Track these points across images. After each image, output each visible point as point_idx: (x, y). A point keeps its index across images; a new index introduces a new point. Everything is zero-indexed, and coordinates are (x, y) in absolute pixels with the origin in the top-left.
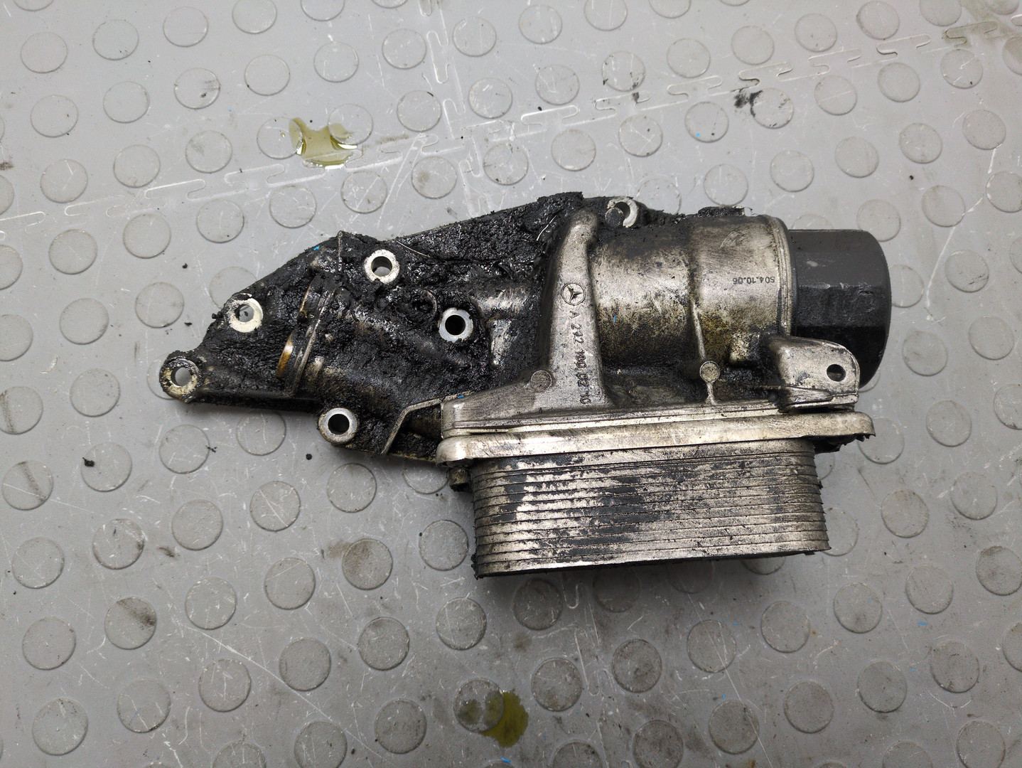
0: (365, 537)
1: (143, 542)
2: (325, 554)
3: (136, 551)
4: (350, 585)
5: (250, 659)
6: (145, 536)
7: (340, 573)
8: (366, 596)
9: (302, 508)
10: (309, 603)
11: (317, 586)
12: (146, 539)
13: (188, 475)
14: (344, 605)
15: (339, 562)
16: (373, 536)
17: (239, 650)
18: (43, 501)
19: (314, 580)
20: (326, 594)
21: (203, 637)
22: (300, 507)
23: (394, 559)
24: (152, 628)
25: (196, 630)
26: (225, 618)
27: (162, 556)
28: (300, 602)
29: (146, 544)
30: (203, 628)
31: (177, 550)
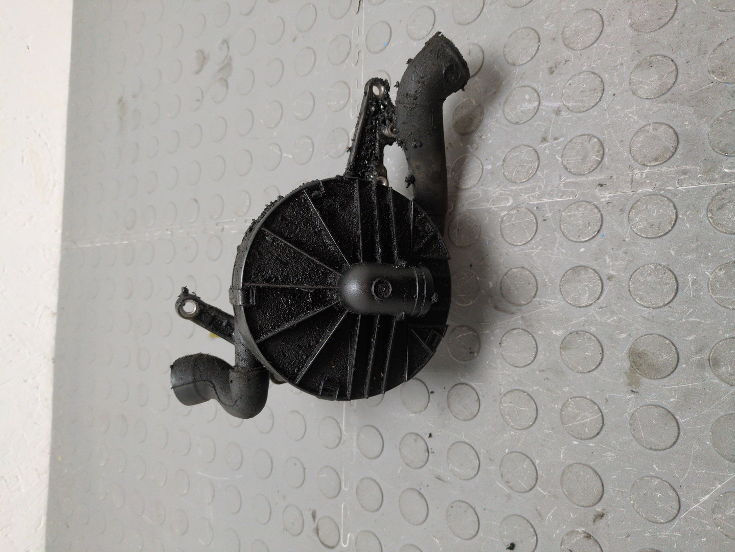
0: (628, 352)
1: (585, 532)
2: (634, 390)
3: (591, 541)
4: (669, 377)
5: (720, 486)
6: (581, 530)
7: (656, 382)
8: (684, 366)
9: (588, 397)
10: (677, 417)
11: (663, 406)
12: (583, 529)
13: (539, 477)
14: (688, 388)
15: (645, 380)
16: (629, 346)
17: (707, 492)
19: (656, 406)
20: (672, 400)
21: (685, 518)
22: (586, 398)
23: (655, 332)
25: (677, 521)
26: (671, 493)
27: (601, 523)
28: (674, 424)
29: (587, 532)
30: (677, 515)
31: (599, 509)
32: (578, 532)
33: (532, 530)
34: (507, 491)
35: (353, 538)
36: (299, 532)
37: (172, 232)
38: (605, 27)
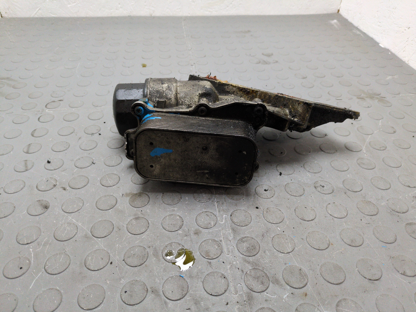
1: (56, 184)
2: (123, 195)
3: (52, 187)
4: (130, 205)
5: (80, 224)
6: (58, 183)
7: (128, 201)
8: (135, 210)
10: (112, 209)
11: (117, 204)
12: (58, 184)
13: (82, 169)
14: (125, 212)
15: (128, 198)
17: (77, 221)
18: (27, 170)
19: (116, 202)
20: (120, 207)
21: (65, 215)
22: (119, 181)
23: (150, 200)
24: (46, 210)
25: (63, 212)
26: (76, 210)
27: (61, 190)
28: (108, 208)
29: (57, 186)
30: (66, 212)
31: (68, 188)
32: (56, 182)
33: (57, 168)
34: (75, 160)
35: (51, 113)
36: (53, 96)
37: (191, 50)
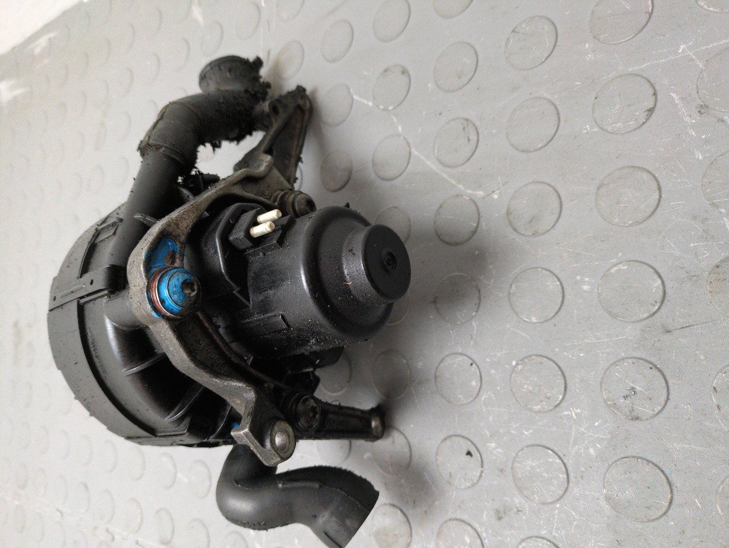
38: (571, 484)
